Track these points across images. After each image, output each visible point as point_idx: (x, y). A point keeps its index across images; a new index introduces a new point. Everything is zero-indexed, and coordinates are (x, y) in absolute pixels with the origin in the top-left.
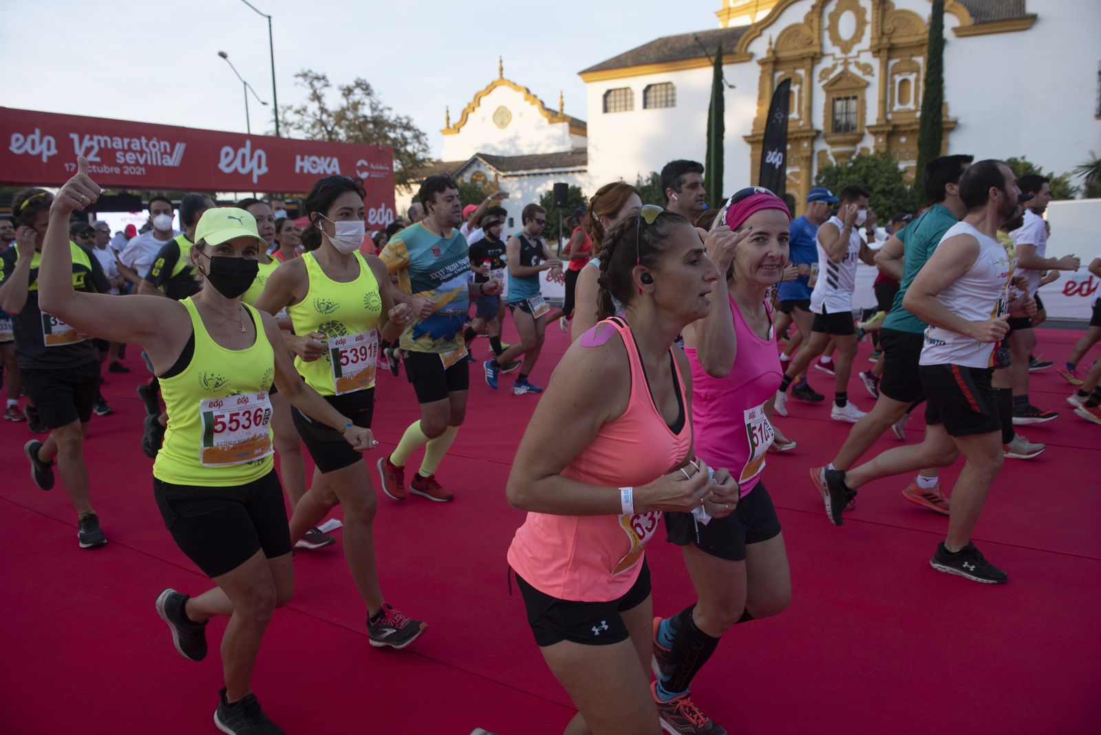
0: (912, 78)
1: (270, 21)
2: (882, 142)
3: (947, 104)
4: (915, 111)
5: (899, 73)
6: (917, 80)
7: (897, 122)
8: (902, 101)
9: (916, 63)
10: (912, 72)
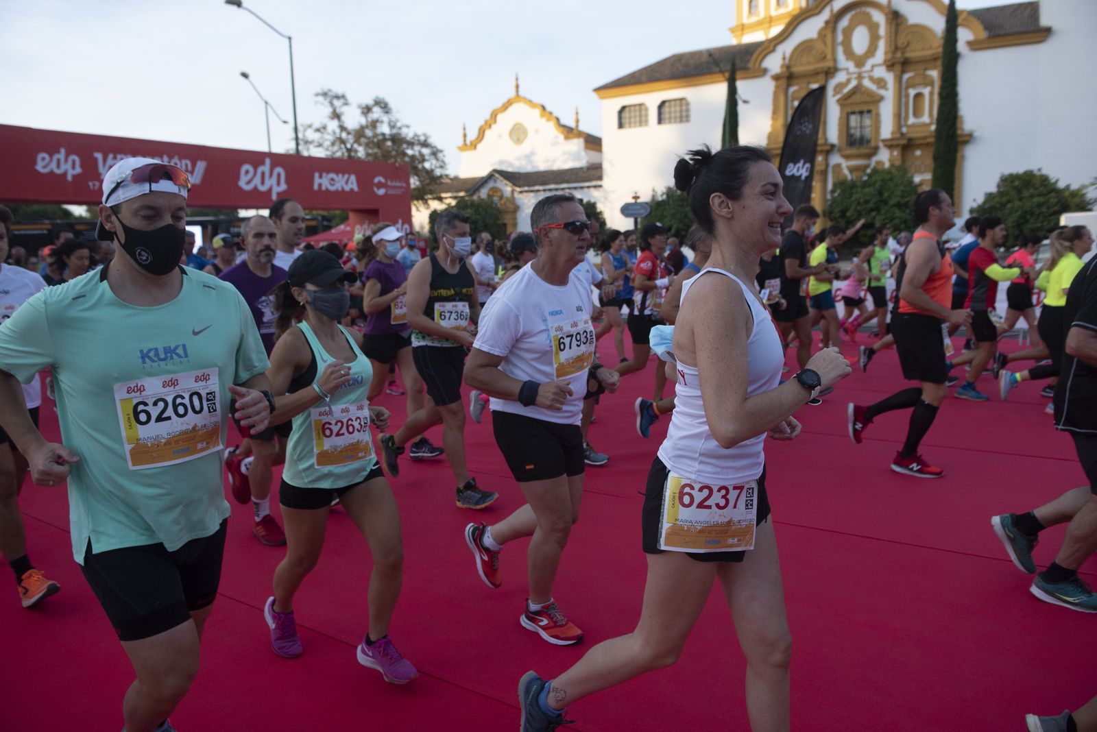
0: (926, 91)
1: (290, 42)
2: (898, 155)
3: (961, 117)
4: (931, 124)
5: (914, 86)
6: (931, 94)
7: (912, 135)
8: (917, 114)
9: (931, 77)
10: (926, 85)
